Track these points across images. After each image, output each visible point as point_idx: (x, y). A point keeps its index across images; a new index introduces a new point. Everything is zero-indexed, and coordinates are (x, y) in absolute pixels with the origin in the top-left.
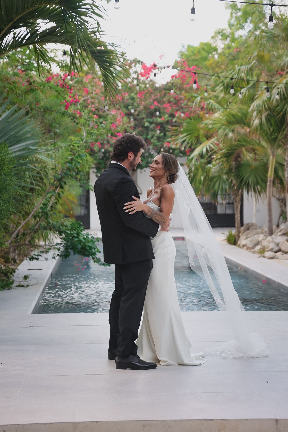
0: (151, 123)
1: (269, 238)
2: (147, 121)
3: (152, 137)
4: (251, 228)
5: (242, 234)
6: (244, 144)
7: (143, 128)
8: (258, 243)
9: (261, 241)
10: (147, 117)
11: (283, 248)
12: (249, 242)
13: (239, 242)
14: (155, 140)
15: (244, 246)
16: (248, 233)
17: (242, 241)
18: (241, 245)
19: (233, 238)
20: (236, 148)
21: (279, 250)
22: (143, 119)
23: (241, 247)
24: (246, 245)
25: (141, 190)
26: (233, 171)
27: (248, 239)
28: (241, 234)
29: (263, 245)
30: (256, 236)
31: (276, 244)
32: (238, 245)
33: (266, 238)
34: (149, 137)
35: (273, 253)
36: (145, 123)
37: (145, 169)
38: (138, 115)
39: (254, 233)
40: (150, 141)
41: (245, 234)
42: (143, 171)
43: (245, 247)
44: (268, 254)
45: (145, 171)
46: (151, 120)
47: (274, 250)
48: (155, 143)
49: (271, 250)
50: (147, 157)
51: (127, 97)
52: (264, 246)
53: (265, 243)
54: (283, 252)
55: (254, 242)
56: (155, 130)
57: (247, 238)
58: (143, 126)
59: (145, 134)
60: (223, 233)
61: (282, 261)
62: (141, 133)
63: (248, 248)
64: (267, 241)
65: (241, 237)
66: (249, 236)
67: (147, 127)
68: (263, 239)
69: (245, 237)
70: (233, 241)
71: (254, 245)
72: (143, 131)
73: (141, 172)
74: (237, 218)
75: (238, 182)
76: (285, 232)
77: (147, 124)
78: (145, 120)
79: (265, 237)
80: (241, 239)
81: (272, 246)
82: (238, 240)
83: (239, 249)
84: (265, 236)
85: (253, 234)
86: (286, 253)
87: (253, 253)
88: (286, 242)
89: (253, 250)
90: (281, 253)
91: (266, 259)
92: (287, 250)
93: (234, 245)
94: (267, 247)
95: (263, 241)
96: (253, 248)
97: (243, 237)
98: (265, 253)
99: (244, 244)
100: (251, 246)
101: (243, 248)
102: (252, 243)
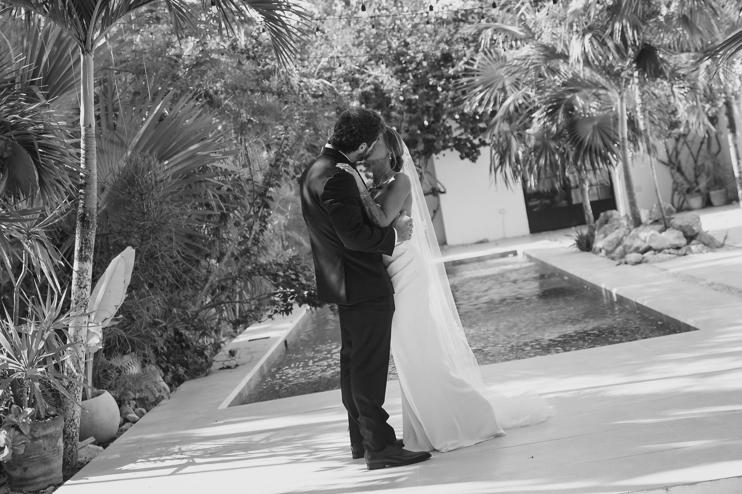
1: (634, 232)
3: (444, 101)
4: (610, 219)
5: (598, 232)
8: (619, 244)
11: (653, 245)
12: (607, 244)
13: (594, 246)
15: (600, 250)
16: (606, 229)
17: (599, 244)
18: (597, 250)
19: (585, 241)
21: (649, 248)
23: (596, 254)
24: (603, 249)
25: (443, 187)
27: (606, 239)
28: (596, 232)
29: (625, 244)
30: (617, 231)
31: (643, 240)
32: (593, 249)
33: (630, 233)
35: (640, 255)
39: (615, 227)
40: (442, 106)
41: (601, 230)
42: (438, 155)
43: (603, 252)
44: (633, 257)
46: (438, 73)
47: (641, 249)
49: (637, 250)
50: (443, 133)
54: (655, 250)
55: (614, 242)
57: (604, 237)
58: (428, 86)
60: (568, 236)
61: (654, 265)
64: (630, 237)
65: (596, 237)
66: (608, 232)
67: (434, 87)
68: (624, 235)
70: (585, 245)
71: (614, 246)
72: (427, 94)
73: (438, 158)
74: (586, 206)
76: (656, 219)
77: (432, 82)
78: (430, 75)
79: (628, 232)
80: (596, 240)
81: (637, 243)
82: (593, 242)
83: (594, 255)
84: (628, 229)
86: (660, 251)
87: (613, 259)
88: (658, 234)
89: (613, 255)
90: (652, 252)
91: (629, 267)
92: (660, 247)
93: (588, 251)
94: (630, 247)
95: (625, 237)
96: (612, 251)
97: (598, 236)
98: (627, 256)
99: (601, 246)
100: (610, 248)
101: (600, 254)
102: (611, 244)
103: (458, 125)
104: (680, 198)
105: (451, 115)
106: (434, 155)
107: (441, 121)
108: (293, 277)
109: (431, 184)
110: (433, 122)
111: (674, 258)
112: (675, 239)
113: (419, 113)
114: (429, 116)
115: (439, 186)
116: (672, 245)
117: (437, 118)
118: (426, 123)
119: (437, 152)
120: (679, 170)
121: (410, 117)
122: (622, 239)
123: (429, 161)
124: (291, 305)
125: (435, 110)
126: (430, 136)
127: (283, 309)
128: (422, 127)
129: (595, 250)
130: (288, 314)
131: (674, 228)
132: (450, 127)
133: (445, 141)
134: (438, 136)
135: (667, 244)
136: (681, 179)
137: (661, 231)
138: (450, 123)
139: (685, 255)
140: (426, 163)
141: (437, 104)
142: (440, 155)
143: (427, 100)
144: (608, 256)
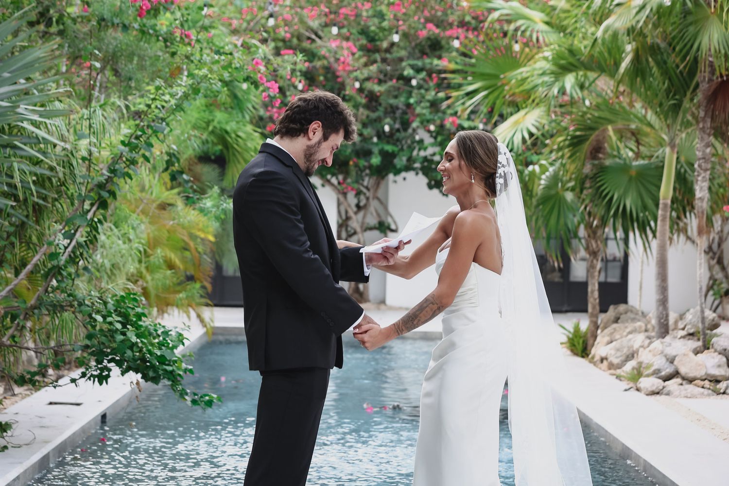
0: (418, 70)
1: (657, 344)
2: (410, 66)
3: (419, 102)
5: (602, 332)
6: (610, 116)
7: (401, 82)
8: (631, 356)
10: (411, 56)
11: (683, 370)
12: (613, 352)
13: (593, 351)
14: (423, 108)
15: (602, 360)
16: (615, 330)
17: (600, 349)
18: (597, 358)
19: (581, 341)
21: (676, 374)
22: (401, 60)
23: (595, 364)
24: (606, 359)
25: (395, 223)
27: (614, 344)
28: (599, 331)
29: (640, 360)
30: (630, 336)
31: (667, 359)
32: (590, 356)
33: (649, 344)
34: (412, 101)
35: (661, 381)
36: (403, 69)
37: (404, 174)
39: (628, 330)
40: (414, 109)
41: (606, 331)
43: (605, 364)
44: (649, 383)
45: (404, 179)
46: (419, 63)
47: (663, 373)
48: (424, 115)
49: (657, 373)
50: (409, 146)
51: (367, 11)
52: (641, 363)
53: (645, 356)
54: (684, 379)
55: (625, 352)
56: (426, 86)
57: (610, 342)
58: (401, 77)
59: (405, 95)
61: (678, 400)
62: (396, 93)
63: (611, 366)
64: (650, 351)
65: (599, 339)
66: (616, 336)
67: (408, 80)
68: (642, 346)
69: (606, 339)
70: (580, 347)
71: (623, 358)
72: (397, 89)
73: (396, 182)
76: (691, 331)
77: (408, 72)
78: (404, 64)
79: (648, 341)
80: (598, 343)
81: (659, 363)
82: (592, 345)
83: (592, 365)
84: (649, 338)
85: (625, 333)
86: (691, 381)
87: (619, 377)
88: (692, 355)
89: (619, 372)
90: (679, 380)
91: (641, 396)
92: (691, 375)
93: (583, 357)
94: (648, 366)
95: (641, 350)
96: (619, 366)
97: (602, 337)
98: (641, 380)
99: (604, 355)
100: (616, 361)
101: (601, 365)
102: (619, 354)
103: (432, 140)
104: (715, 300)
105: (425, 123)
106: (391, 176)
107: (410, 131)
108: (119, 326)
109: (379, 216)
110: (398, 130)
111: (709, 395)
112: (713, 366)
113: (380, 113)
114: (394, 119)
115: (390, 220)
116: (708, 375)
117: (406, 125)
118: (387, 128)
119: (397, 172)
120: (720, 262)
121: (368, 117)
122: (637, 352)
123: (383, 183)
124: (109, 370)
125: (405, 113)
126: (389, 148)
127: (95, 373)
128: (381, 135)
129: (593, 358)
130: (101, 384)
131: (716, 351)
132: (421, 141)
133: (410, 160)
134: (402, 149)
135: (701, 373)
136: (719, 276)
137: (697, 352)
138: (421, 135)
139: (724, 393)
140: (378, 185)
141: (409, 106)
142: (399, 178)
143: (396, 97)
144: (612, 371)
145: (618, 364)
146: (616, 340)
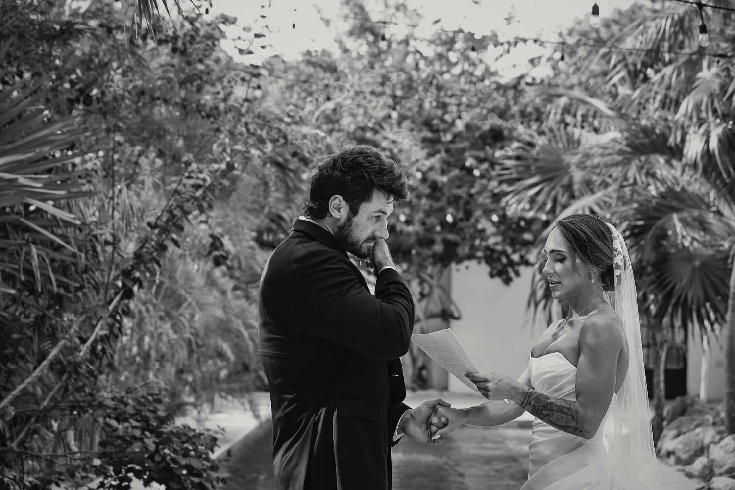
0: (481, 161)
1: (728, 439)
2: (471, 156)
3: (479, 193)
4: (690, 409)
5: (669, 423)
6: (674, 204)
8: (701, 451)
9: (708, 447)
10: (474, 146)
12: (681, 447)
13: (659, 444)
14: (485, 198)
15: (669, 454)
16: (682, 423)
18: (663, 452)
20: (656, 214)
22: (463, 150)
23: (661, 458)
24: (673, 453)
25: (458, 310)
26: (649, 269)
27: (681, 438)
28: (665, 424)
29: (712, 457)
30: (698, 430)
33: (722, 439)
34: (473, 191)
35: (734, 481)
36: (465, 160)
37: (466, 263)
38: (452, 142)
39: (696, 423)
41: (675, 424)
42: (460, 266)
43: (672, 459)
45: (467, 267)
46: (481, 154)
48: (486, 205)
50: (472, 236)
52: (713, 461)
53: (716, 453)
55: (694, 447)
56: (488, 176)
57: (678, 435)
58: (463, 168)
59: (467, 185)
62: (459, 183)
63: (679, 461)
66: (685, 430)
67: (470, 170)
68: (712, 442)
69: (673, 432)
71: (692, 453)
72: (460, 179)
73: (458, 270)
74: (658, 383)
75: (660, 297)
77: (469, 162)
78: (467, 154)
79: (718, 437)
80: (665, 437)
84: (720, 433)
85: (692, 427)
87: (688, 475)
89: (688, 468)
95: (712, 446)
96: (688, 462)
98: (714, 479)
99: (670, 448)
100: (684, 456)
101: (667, 460)
102: (687, 449)
103: (494, 230)
105: (488, 213)
106: (454, 266)
107: (473, 220)
109: (442, 303)
110: (461, 220)
113: (443, 202)
114: (457, 209)
115: (452, 308)
117: (468, 214)
118: (449, 218)
119: (459, 261)
121: (431, 206)
123: (446, 271)
125: (467, 203)
126: (452, 237)
128: (444, 224)
129: (659, 452)
132: (483, 231)
133: (473, 248)
134: (464, 239)
138: (483, 224)
140: (441, 273)
141: (471, 196)
142: (462, 266)
143: (459, 187)
144: (679, 467)
145: (686, 460)
146: (684, 433)
